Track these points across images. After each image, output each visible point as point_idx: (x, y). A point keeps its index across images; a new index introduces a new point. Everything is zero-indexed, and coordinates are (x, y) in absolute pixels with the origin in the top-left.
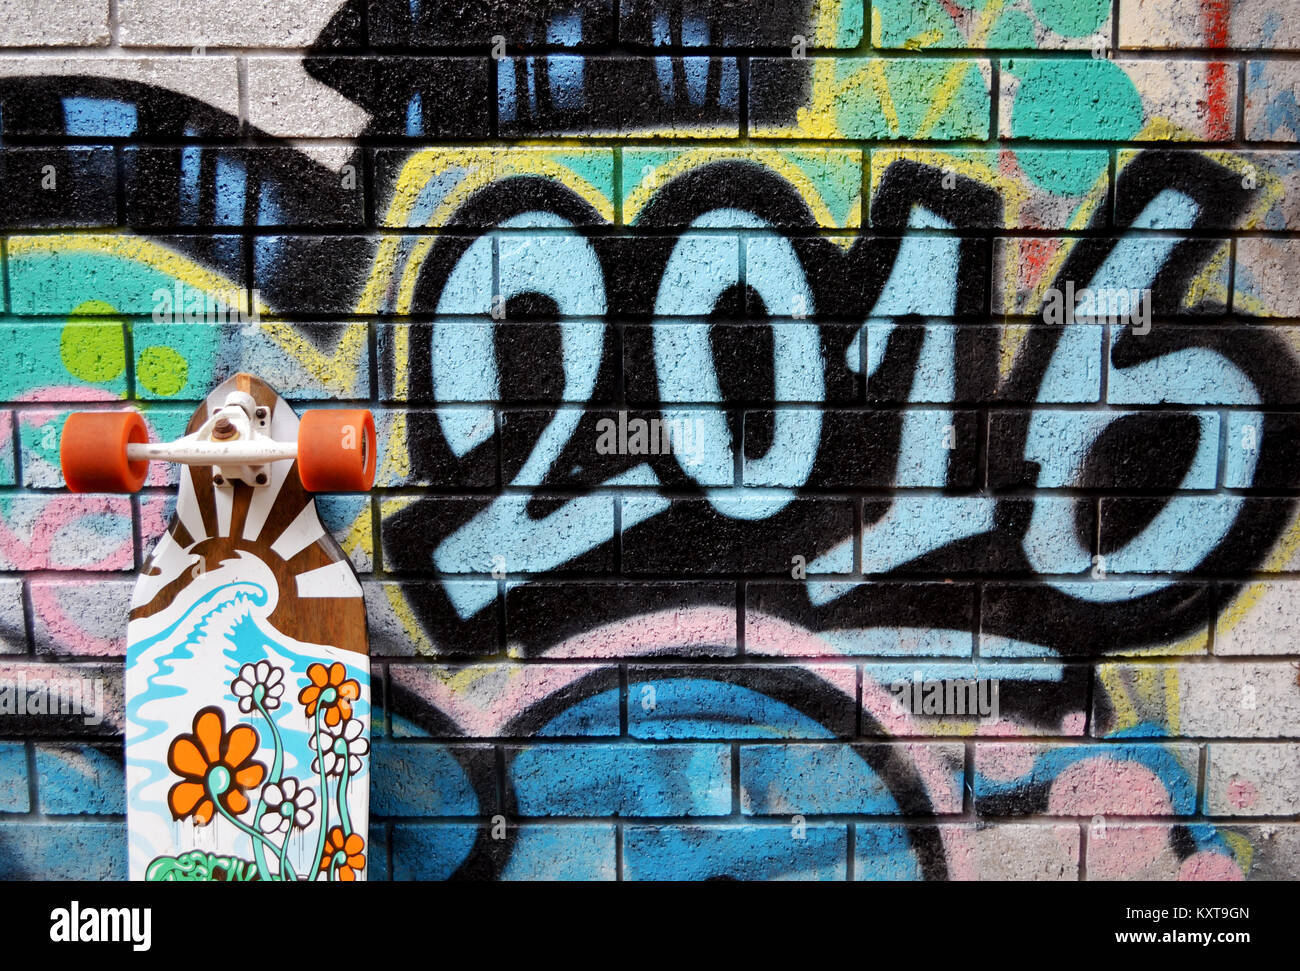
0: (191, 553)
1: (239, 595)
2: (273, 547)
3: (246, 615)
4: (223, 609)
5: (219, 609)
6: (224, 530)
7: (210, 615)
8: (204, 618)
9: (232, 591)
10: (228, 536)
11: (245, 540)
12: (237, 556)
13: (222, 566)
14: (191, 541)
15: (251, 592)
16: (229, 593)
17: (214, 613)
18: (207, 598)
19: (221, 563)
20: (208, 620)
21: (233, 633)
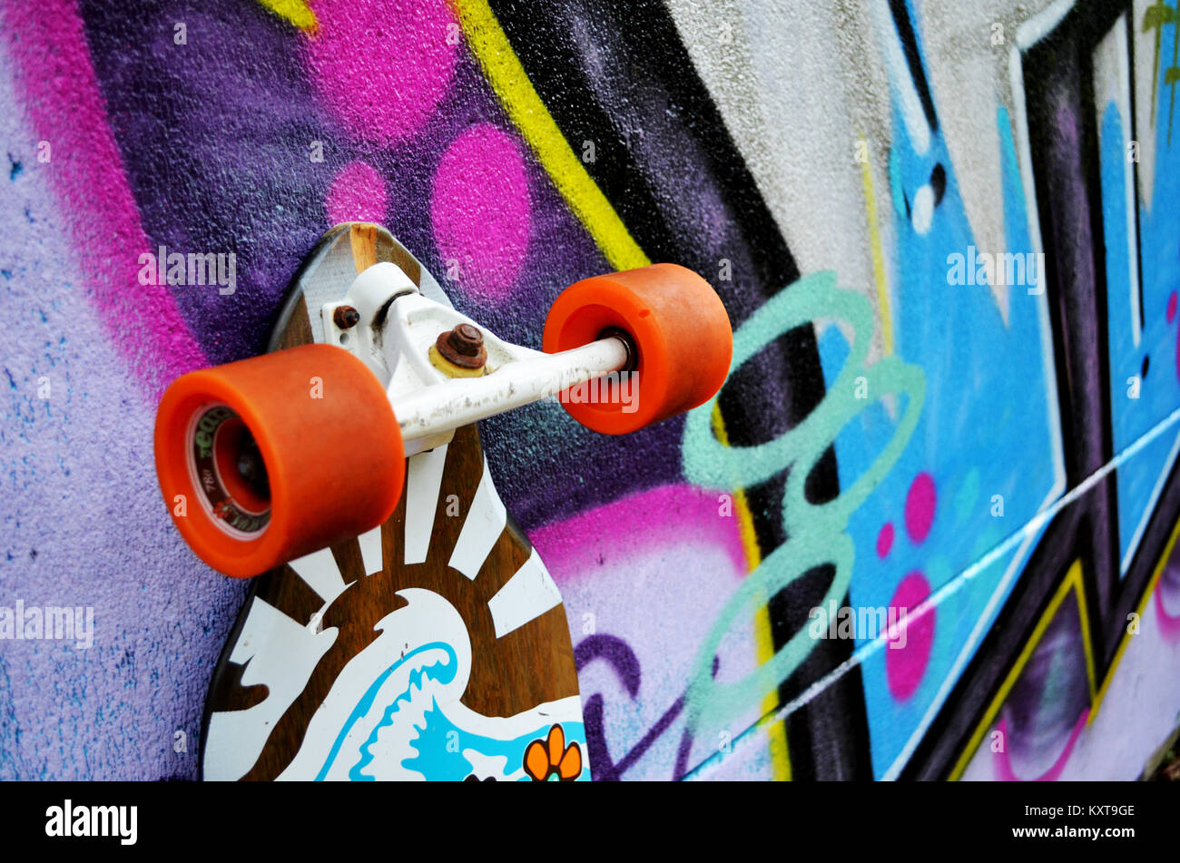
0: (320, 628)
1: (415, 678)
2: (452, 562)
3: (431, 709)
4: (394, 716)
5: (387, 721)
6: (374, 561)
7: (373, 738)
8: (363, 749)
9: (403, 673)
10: (380, 568)
11: (409, 565)
12: (403, 603)
13: (381, 632)
14: (317, 602)
15: (431, 664)
16: (399, 681)
17: (382, 730)
18: (362, 708)
19: (377, 628)
20: (371, 749)
21: (414, 753)
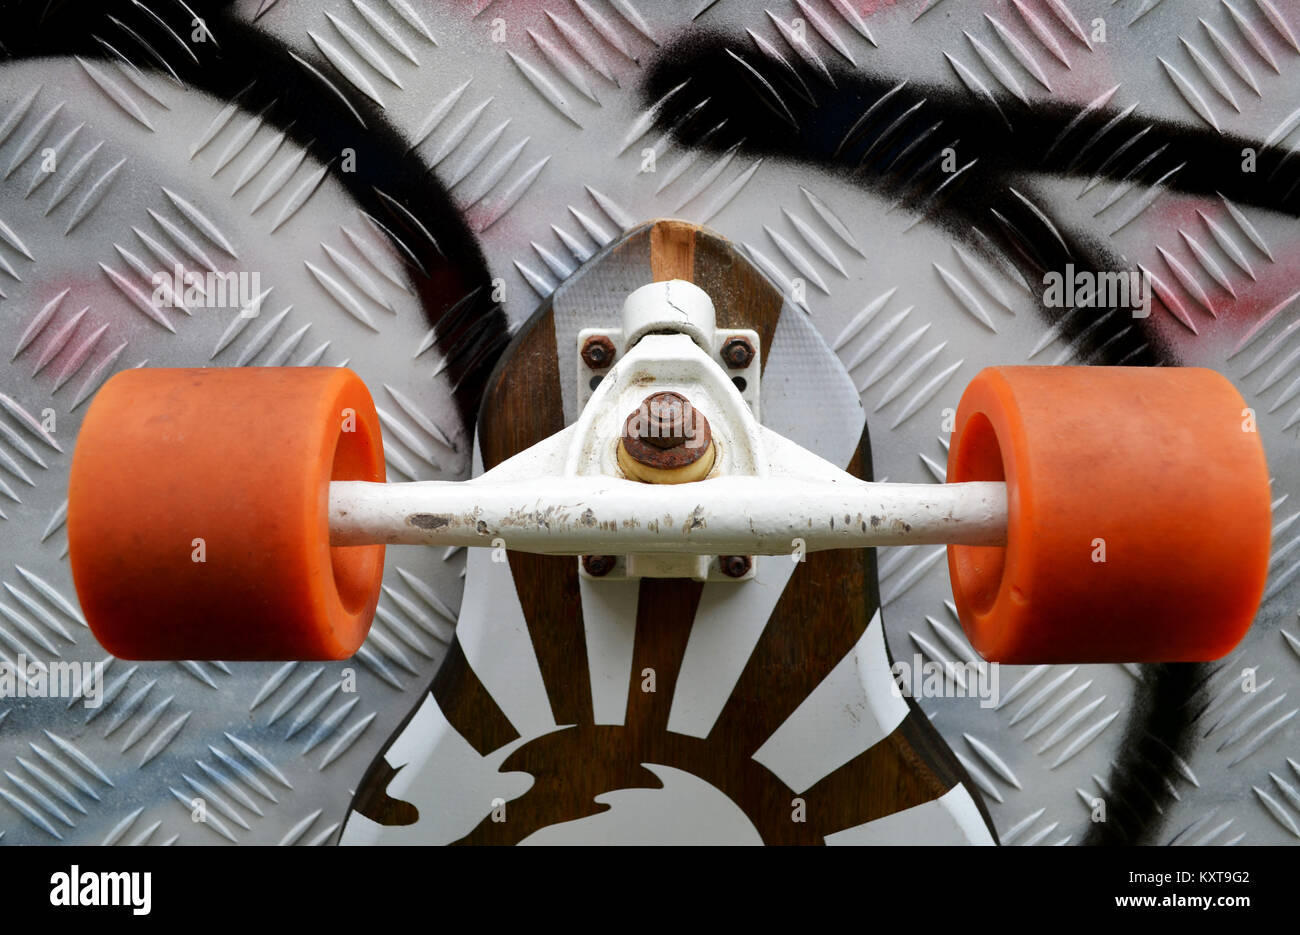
0: (507, 767)
2: (759, 756)
6: (610, 707)
10: (620, 721)
12: (651, 781)
13: (605, 807)
19: (600, 799)
